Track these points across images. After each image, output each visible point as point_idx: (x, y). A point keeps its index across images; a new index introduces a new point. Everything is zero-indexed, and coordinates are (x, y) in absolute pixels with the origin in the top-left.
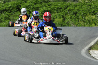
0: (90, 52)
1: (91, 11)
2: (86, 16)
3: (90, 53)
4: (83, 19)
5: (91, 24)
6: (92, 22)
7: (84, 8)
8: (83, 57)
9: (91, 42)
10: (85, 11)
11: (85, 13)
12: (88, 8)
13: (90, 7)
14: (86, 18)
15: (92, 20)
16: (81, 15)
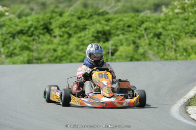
0: (188, 110)
1: (188, 29)
2: (178, 40)
3: (187, 112)
4: (174, 46)
5: (189, 55)
6: (190, 51)
7: (175, 24)
8: (174, 119)
9: (189, 90)
10: (177, 30)
11: (177, 35)
12: (182, 24)
13: (186, 22)
14: (180, 43)
15: (192, 47)
16: (169, 38)
